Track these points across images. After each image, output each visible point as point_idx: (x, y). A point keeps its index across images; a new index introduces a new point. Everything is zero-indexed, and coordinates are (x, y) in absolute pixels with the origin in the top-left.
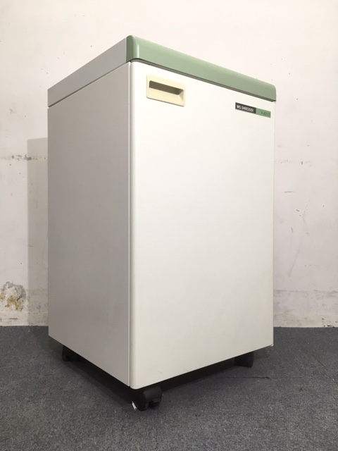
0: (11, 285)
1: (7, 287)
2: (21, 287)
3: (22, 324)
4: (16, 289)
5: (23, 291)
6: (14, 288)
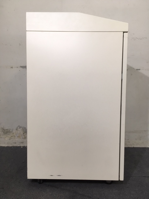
1: (18, 128)
5: (26, 129)
6: (21, 128)
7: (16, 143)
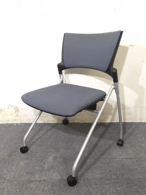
0: (12, 106)
1: (10, 107)
2: (17, 107)
3: (18, 122)
4: (14, 108)
5: (17, 108)
7: (9, 120)
